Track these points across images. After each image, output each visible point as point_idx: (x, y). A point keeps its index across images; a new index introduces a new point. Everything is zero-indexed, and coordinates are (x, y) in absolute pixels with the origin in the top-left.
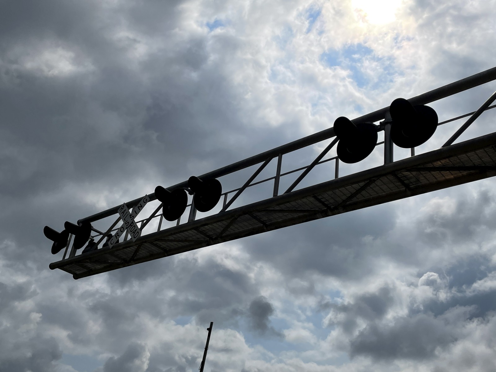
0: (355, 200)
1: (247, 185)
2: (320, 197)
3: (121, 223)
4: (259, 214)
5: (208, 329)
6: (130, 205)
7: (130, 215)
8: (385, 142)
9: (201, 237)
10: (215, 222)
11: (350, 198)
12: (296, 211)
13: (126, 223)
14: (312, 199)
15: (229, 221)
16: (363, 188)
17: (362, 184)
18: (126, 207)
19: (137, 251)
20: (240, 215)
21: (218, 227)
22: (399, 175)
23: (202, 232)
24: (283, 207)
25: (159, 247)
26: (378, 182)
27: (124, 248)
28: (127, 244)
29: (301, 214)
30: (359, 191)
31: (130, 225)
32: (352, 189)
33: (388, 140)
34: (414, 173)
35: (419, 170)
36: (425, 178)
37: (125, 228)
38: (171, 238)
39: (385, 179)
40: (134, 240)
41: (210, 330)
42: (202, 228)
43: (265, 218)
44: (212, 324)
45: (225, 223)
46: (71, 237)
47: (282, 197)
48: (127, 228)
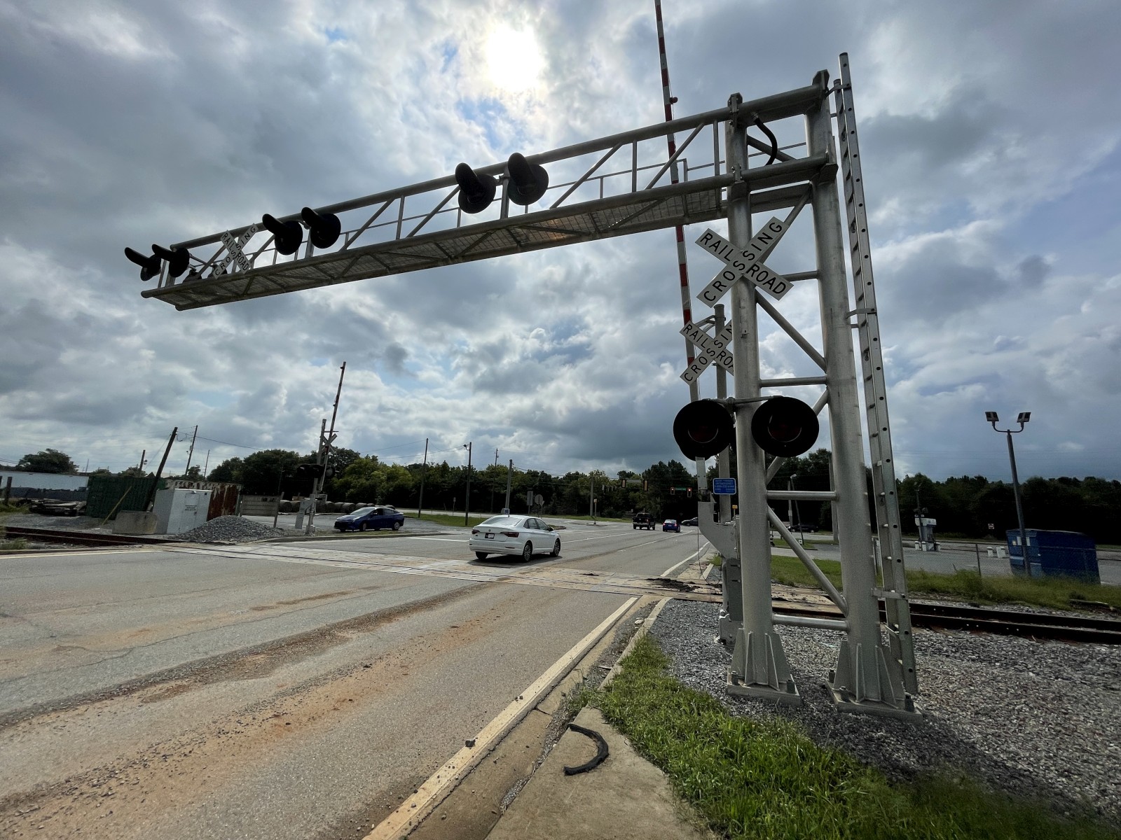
0: (473, 251)
1: (366, 226)
2: (441, 245)
3: (226, 252)
4: (381, 256)
5: (341, 368)
6: (235, 233)
7: (237, 245)
8: (503, 199)
9: (321, 275)
10: (335, 261)
11: (468, 249)
12: (418, 257)
13: (232, 253)
14: (433, 246)
15: (350, 260)
16: (481, 240)
17: (480, 236)
18: (230, 236)
19: (249, 285)
20: (361, 256)
21: (340, 266)
22: (512, 231)
23: (321, 270)
24: (406, 251)
25: (275, 282)
26: (494, 236)
27: (233, 280)
28: (236, 277)
29: (424, 260)
30: (477, 243)
31: (237, 256)
32: (470, 239)
33: (505, 196)
34: (525, 231)
35: (529, 228)
36: (534, 236)
37: (231, 258)
38: (287, 273)
39: (500, 233)
40: (244, 272)
41: (343, 368)
42: (321, 266)
43: (388, 262)
44: (345, 363)
45: (346, 262)
46: (165, 263)
47: (404, 241)
48: (234, 259)
